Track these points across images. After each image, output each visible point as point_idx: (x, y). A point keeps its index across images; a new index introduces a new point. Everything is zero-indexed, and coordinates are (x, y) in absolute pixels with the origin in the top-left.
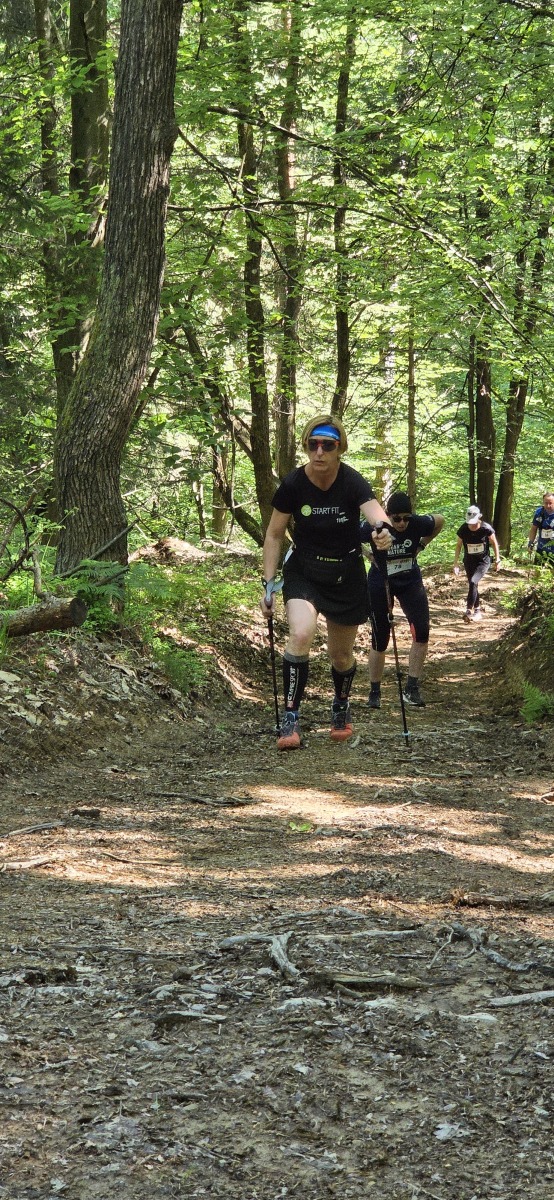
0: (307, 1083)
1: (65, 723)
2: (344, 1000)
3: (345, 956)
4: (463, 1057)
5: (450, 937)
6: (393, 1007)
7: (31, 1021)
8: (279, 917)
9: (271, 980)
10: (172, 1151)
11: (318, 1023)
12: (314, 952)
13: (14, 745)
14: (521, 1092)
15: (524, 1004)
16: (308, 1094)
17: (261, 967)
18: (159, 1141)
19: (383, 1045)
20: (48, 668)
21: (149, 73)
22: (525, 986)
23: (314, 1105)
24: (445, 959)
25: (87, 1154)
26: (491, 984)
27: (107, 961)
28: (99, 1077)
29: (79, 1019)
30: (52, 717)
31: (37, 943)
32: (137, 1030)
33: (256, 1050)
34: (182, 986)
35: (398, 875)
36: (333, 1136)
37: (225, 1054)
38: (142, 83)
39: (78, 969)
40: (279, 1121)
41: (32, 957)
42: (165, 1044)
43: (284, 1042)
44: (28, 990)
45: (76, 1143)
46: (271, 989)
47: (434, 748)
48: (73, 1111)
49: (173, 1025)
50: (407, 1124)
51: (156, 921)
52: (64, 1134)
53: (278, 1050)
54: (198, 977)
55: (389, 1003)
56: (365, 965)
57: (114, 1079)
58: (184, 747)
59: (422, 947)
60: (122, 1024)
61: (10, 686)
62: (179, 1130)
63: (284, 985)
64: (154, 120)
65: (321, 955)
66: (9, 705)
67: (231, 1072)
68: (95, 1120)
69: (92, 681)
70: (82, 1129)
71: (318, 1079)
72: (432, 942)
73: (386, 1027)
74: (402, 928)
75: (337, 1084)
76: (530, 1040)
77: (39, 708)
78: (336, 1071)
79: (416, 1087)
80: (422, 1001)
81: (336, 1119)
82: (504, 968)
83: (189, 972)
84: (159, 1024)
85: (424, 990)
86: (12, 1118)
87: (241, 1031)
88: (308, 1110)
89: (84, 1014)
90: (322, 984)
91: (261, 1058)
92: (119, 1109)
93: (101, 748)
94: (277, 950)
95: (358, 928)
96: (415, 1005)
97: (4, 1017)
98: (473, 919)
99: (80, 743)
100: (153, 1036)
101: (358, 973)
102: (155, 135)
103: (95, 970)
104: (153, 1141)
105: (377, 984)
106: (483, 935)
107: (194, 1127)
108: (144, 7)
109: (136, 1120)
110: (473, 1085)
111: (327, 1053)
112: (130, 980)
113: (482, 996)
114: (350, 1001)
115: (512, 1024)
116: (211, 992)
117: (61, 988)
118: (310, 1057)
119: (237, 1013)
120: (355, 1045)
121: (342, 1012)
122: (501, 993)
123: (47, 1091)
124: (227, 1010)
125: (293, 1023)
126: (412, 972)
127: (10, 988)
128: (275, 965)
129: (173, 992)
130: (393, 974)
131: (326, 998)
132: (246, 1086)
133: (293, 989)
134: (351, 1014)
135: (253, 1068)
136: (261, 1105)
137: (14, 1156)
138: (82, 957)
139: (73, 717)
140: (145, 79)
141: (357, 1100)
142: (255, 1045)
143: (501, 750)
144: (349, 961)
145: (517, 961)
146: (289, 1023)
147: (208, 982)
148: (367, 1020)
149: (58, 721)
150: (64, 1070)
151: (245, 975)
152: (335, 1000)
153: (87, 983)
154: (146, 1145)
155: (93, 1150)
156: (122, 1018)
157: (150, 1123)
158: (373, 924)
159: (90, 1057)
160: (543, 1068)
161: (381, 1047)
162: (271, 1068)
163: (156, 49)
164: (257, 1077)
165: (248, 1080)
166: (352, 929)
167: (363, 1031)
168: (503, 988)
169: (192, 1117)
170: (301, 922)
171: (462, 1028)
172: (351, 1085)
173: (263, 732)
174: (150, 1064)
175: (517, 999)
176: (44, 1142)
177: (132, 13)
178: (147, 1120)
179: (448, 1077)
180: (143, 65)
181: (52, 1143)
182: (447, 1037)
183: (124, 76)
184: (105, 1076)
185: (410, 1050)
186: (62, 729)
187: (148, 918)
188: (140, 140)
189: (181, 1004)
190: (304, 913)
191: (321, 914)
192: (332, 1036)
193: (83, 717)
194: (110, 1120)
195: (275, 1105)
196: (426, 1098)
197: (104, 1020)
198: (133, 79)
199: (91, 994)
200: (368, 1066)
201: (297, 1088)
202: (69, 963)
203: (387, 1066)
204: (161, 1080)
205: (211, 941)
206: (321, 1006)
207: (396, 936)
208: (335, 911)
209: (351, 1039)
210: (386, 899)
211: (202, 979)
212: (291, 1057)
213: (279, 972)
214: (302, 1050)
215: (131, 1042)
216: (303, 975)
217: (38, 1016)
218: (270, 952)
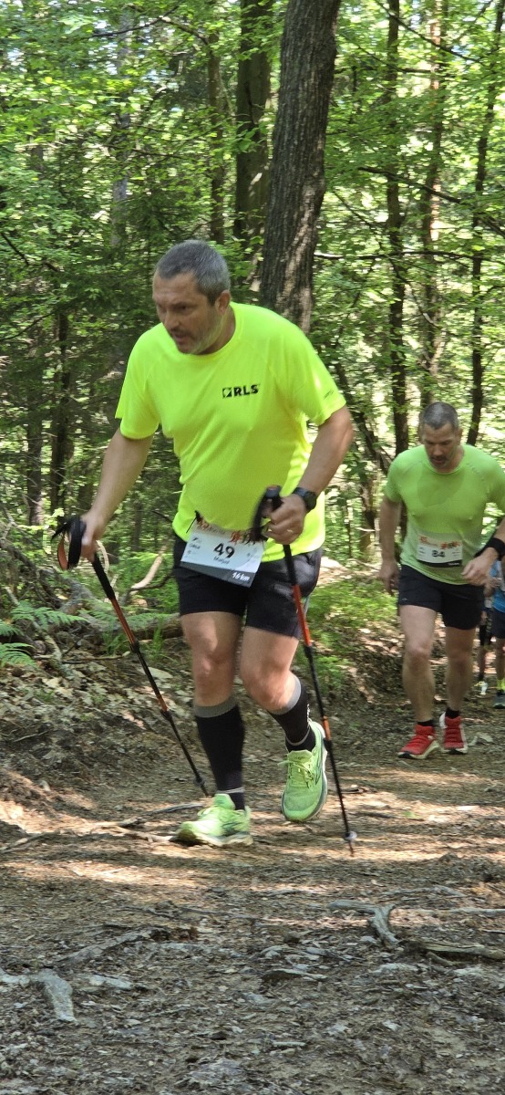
0: (394, 1038)
2: (435, 967)
3: (441, 929)
6: (480, 975)
7: (153, 972)
8: (386, 893)
9: (372, 947)
10: (266, 1090)
11: (409, 986)
12: (413, 924)
13: (163, 735)
16: (394, 1048)
17: (365, 935)
18: (256, 1081)
19: (467, 1009)
21: (302, 134)
23: (400, 1059)
25: (191, 1089)
27: (227, 922)
28: (209, 1023)
29: (196, 973)
31: (167, 907)
32: (245, 984)
33: (351, 1007)
34: (289, 948)
36: (415, 1087)
37: (323, 1009)
38: (296, 143)
39: (199, 929)
40: (365, 1070)
41: (161, 918)
42: (270, 997)
43: (377, 1001)
44: (153, 945)
45: (181, 1079)
46: (371, 954)
48: (183, 1052)
49: (278, 981)
50: (484, 1080)
51: (275, 891)
52: (172, 1071)
53: (371, 1008)
54: (307, 941)
55: (476, 972)
56: (456, 937)
57: (221, 1025)
60: (233, 979)
61: (163, 683)
62: (276, 1073)
63: (383, 951)
64: (306, 177)
65: (420, 926)
67: (326, 1025)
68: (201, 1061)
70: (189, 1067)
71: (405, 1035)
73: (472, 993)
74: (497, 907)
75: (422, 1040)
77: (187, 703)
78: (422, 1029)
79: (495, 1047)
81: (419, 1072)
83: (298, 937)
84: (266, 979)
86: (128, 1055)
87: (338, 990)
88: (394, 1062)
89: (200, 968)
90: (415, 950)
91: (355, 1014)
92: (223, 1052)
94: (379, 921)
95: (456, 905)
96: (501, 974)
97: (129, 967)
100: (260, 990)
101: (450, 943)
102: (309, 192)
103: (215, 932)
104: (250, 1081)
105: (467, 954)
107: (290, 1071)
108: (299, 75)
109: (237, 1063)
111: (414, 1012)
112: (246, 941)
116: (315, 954)
117: (182, 944)
118: (400, 1015)
119: (337, 973)
120: (442, 1007)
121: (432, 978)
123: (161, 1033)
124: (328, 971)
125: (386, 985)
126: (499, 946)
127: (137, 943)
128: (375, 933)
129: (277, 951)
130: (483, 946)
131: (419, 965)
132: (338, 1038)
133: (390, 955)
134: (441, 980)
135: (346, 1023)
136: (351, 1055)
137: (126, 1087)
138: (205, 920)
140: (298, 140)
142: (350, 1003)
144: (444, 933)
146: (383, 984)
147: (314, 946)
148: (454, 986)
150: (177, 1015)
151: (350, 941)
152: (426, 967)
153: (207, 942)
154: (244, 1084)
155: (196, 1086)
156: (233, 973)
157: (249, 1066)
158: (472, 902)
159: (202, 1006)
161: (467, 1011)
163: (309, 113)
164: (350, 1030)
165: (341, 1033)
166: (450, 906)
167: (450, 995)
169: (288, 1062)
170: (405, 898)
172: (435, 1043)
173: (392, 731)
174: (255, 1014)
176: (155, 1077)
177: (289, 81)
178: (247, 1063)
180: (297, 128)
181: (163, 1078)
183: (280, 137)
184: (213, 1023)
185: (492, 1014)
187: (268, 889)
188: (292, 194)
189: (287, 963)
190: (408, 890)
191: (424, 892)
192: (421, 998)
194: (214, 1061)
195: (364, 1057)
196: (503, 1058)
197: (217, 974)
198: (288, 140)
199: (209, 951)
200: (451, 1026)
201: (386, 1042)
202: (193, 924)
203: (470, 1027)
204: (264, 1029)
205: (322, 911)
206: (413, 971)
207: (490, 913)
208: (437, 888)
209: (439, 1002)
210: (486, 881)
211: (309, 943)
212: (382, 1015)
213: (379, 940)
214: (392, 1009)
215: (240, 994)
216: (401, 944)
217: (160, 968)
218: (372, 922)
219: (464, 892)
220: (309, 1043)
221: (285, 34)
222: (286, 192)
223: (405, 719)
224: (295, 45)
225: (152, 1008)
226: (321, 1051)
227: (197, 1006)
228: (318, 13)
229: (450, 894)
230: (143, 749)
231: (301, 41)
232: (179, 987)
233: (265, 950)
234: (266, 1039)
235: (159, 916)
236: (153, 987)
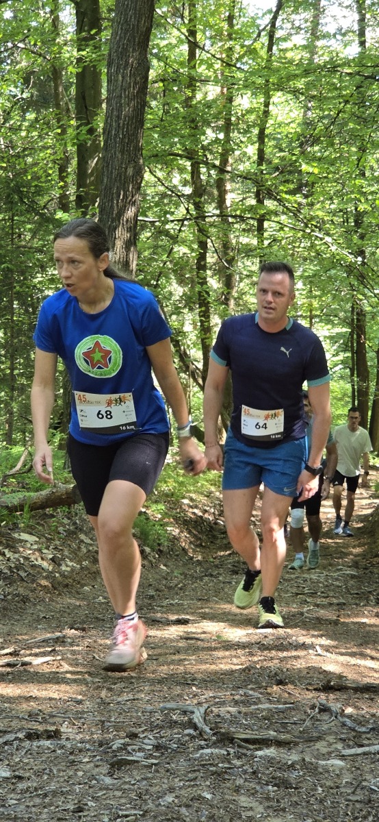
0: (210, 805)
1: (69, 569)
2: (240, 750)
3: (244, 722)
4: (320, 789)
5: (317, 710)
6: (274, 755)
7: (27, 764)
8: (203, 697)
9: (192, 737)
11: (220, 765)
12: (223, 719)
13: (33, 584)
14: (359, 813)
15: (364, 754)
16: (210, 813)
17: (187, 729)
19: (265, 780)
20: (59, 533)
21: (125, 130)
22: (365, 742)
23: (214, 820)
24: (313, 724)
26: (343, 740)
27: (83, 724)
28: (70, 800)
29: (59, 763)
30: (60, 565)
31: (38, 715)
32: (98, 770)
33: (178, 783)
34: (130, 741)
35: (287, 669)
37: (156, 786)
38: (121, 136)
39: (62, 730)
41: (33, 723)
42: (116, 779)
43: (196, 778)
44: (27, 744)
46: (191, 743)
47: (321, 585)
49: (122, 766)
51: (120, 699)
53: (192, 783)
54: (144, 735)
55: (271, 753)
56: (256, 727)
57: (79, 802)
58: (151, 585)
59: (297, 716)
60: (88, 766)
61: (32, 545)
63: (201, 740)
64: (129, 161)
65: (228, 721)
66: (29, 556)
67: (159, 798)
69: (89, 541)
71: (218, 803)
72: (305, 713)
73: (268, 768)
74: (285, 703)
75: (231, 806)
76: (368, 778)
77: (51, 559)
78: (231, 797)
79: (286, 808)
80: (294, 752)
82: (354, 730)
83: (137, 732)
84: (112, 765)
85: (296, 744)
87: (168, 771)
89: (63, 759)
90: (226, 739)
91: (181, 788)
93: (93, 586)
94: (198, 718)
95: (255, 703)
96: (289, 754)
97: (9, 761)
98: (337, 699)
99: (79, 583)
100: (108, 774)
101: (251, 732)
102: (130, 171)
103: (74, 731)
105: (263, 740)
106: (341, 708)
108: (122, 86)
110: (325, 808)
111: (225, 785)
112: (98, 737)
113: (337, 750)
114: (244, 751)
115: (355, 767)
116: (150, 745)
117: (49, 742)
118: (214, 788)
119: (166, 758)
120: (246, 780)
121: (238, 759)
122: (349, 747)
123: (34, 809)
124: (159, 757)
125: (203, 766)
126: (288, 732)
127: (15, 742)
128: (195, 727)
129: (123, 744)
130: (275, 733)
131: (228, 749)
132: (168, 807)
133: (206, 743)
134: (244, 759)
135: (174, 795)
136: (178, 819)
138: (66, 723)
139: (75, 565)
140: (123, 134)
141: (244, 817)
142: (176, 780)
143: (368, 587)
144: (247, 725)
145: (364, 726)
146: (201, 765)
147: (149, 739)
148: (255, 764)
149: (64, 568)
150: (45, 795)
151: (176, 734)
152: (233, 750)
153: (68, 739)
156: (88, 762)
158: (268, 701)
159: (64, 787)
160: (374, 796)
161: (265, 783)
162: (186, 795)
163: (130, 114)
164: (176, 801)
165: (170, 803)
166: (251, 704)
167: (252, 771)
168: (351, 743)
171: (320, 770)
172: (241, 807)
173: (206, 576)
174: (105, 792)
175: (360, 750)
179: (308, 802)
180: (121, 125)
182: (310, 776)
183: (109, 132)
184: (73, 800)
185: (283, 784)
186: (66, 573)
187: (115, 697)
188: (119, 175)
189: (129, 753)
190: (220, 694)
191: (231, 694)
192: (230, 774)
193: (81, 565)
195: (188, 820)
196: (292, 816)
197: (76, 763)
198: (115, 134)
199: (69, 746)
200: (253, 794)
201: (203, 808)
202: (57, 726)
203: (267, 794)
204: (112, 803)
205: (155, 712)
206: (224, 755)
207: (280, 709)
208: (241, 692)
209: (243, 776)
210: (277, 685)
211: (145, 737)
212: (201, 788)
213: (198, 732)
214: (208, 783)
215: (93, 777)
216: (214, 734)
217: (32, 760)
218: (193, 718)
219: (261, 693)
220: (146, 812)
221: (110, 55)
222: (115, 173)
223: (216, 566)
224: (118, 63)
225: (27, 790)
226: (155, 817)
227: (61, 788)
228: (134, 39)
229: (251, 696)
230: (18, 595)
231: (122, 60)
232: (47, 774)
233: (111, 744)
234: (113, 810)
235: (31, 721)
236: (27, 775)
